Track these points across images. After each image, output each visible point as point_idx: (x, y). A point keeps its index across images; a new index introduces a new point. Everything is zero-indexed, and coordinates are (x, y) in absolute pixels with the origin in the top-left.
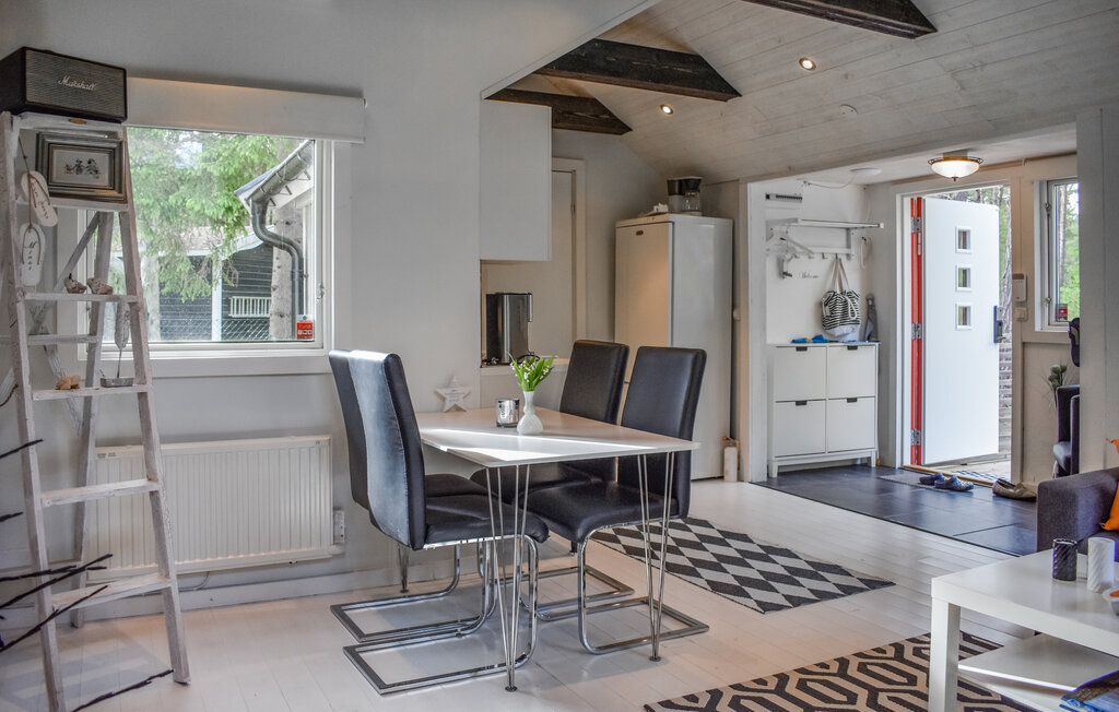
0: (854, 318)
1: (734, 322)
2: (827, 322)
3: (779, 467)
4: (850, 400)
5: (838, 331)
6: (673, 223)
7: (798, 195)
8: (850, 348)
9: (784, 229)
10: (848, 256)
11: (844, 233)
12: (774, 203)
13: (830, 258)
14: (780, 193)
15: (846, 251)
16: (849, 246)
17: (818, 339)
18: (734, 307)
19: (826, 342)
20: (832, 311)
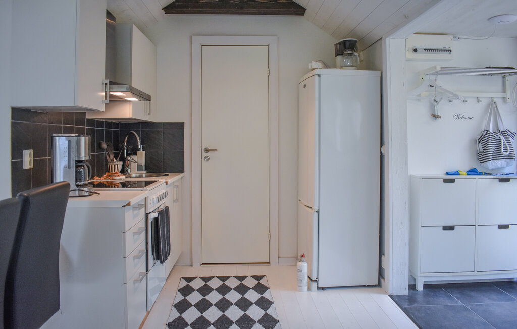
0: (507, 154)
1: (382, 156)
2: (482, 157)
3: (424, 281)
4: (501, 227)
5: (491, 165)
6: (319, 76)
7: (447, 48)
8: (501, 180)
9: (433, 77)
10: (504, 99)
11: (500, 79)
12: (420, 56)
13: (484, 102)
14: (427, 48)
15: (501, 95)
16: (504, 91)
17: (472, 171)
18: (382, 144)
19: (481, 174)
20: (485, 147)
